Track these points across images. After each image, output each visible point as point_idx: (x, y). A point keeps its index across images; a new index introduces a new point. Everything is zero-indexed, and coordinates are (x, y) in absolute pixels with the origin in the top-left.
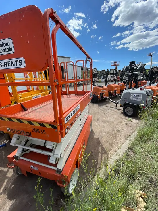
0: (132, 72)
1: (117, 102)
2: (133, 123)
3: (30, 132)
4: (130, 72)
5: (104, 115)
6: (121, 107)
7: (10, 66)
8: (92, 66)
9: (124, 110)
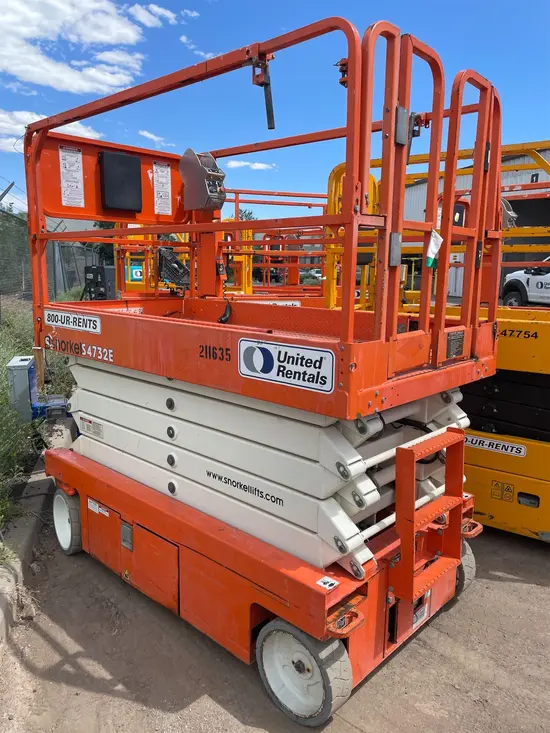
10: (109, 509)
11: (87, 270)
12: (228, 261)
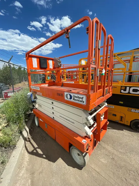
10: (43, 121)
11: (43, 78)
12: (62, 76)
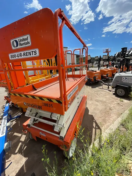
0: (124, 57)
1: (109, 84)
2: (124, 103)
3: (41, 106)
4: (122, 57)
5: (97, 95)
6: (112, 89)
7: (28, 56)
8: (87, 53)
9: (116, 91)
